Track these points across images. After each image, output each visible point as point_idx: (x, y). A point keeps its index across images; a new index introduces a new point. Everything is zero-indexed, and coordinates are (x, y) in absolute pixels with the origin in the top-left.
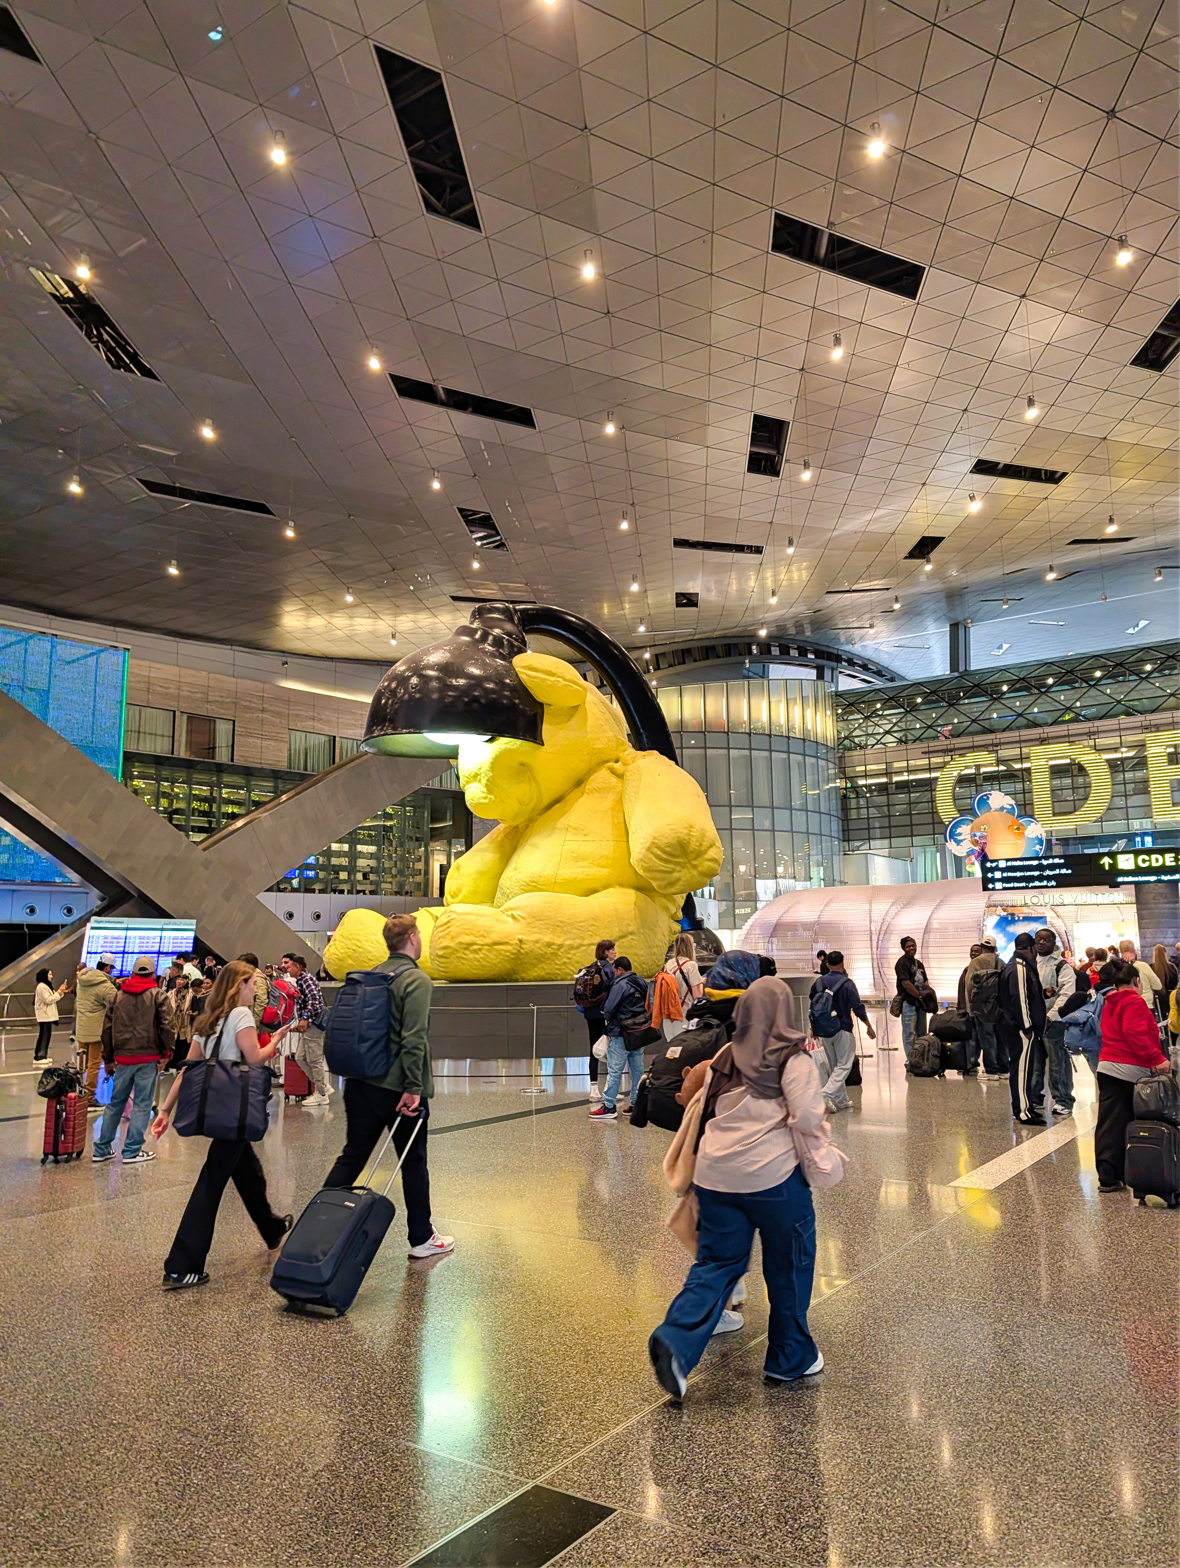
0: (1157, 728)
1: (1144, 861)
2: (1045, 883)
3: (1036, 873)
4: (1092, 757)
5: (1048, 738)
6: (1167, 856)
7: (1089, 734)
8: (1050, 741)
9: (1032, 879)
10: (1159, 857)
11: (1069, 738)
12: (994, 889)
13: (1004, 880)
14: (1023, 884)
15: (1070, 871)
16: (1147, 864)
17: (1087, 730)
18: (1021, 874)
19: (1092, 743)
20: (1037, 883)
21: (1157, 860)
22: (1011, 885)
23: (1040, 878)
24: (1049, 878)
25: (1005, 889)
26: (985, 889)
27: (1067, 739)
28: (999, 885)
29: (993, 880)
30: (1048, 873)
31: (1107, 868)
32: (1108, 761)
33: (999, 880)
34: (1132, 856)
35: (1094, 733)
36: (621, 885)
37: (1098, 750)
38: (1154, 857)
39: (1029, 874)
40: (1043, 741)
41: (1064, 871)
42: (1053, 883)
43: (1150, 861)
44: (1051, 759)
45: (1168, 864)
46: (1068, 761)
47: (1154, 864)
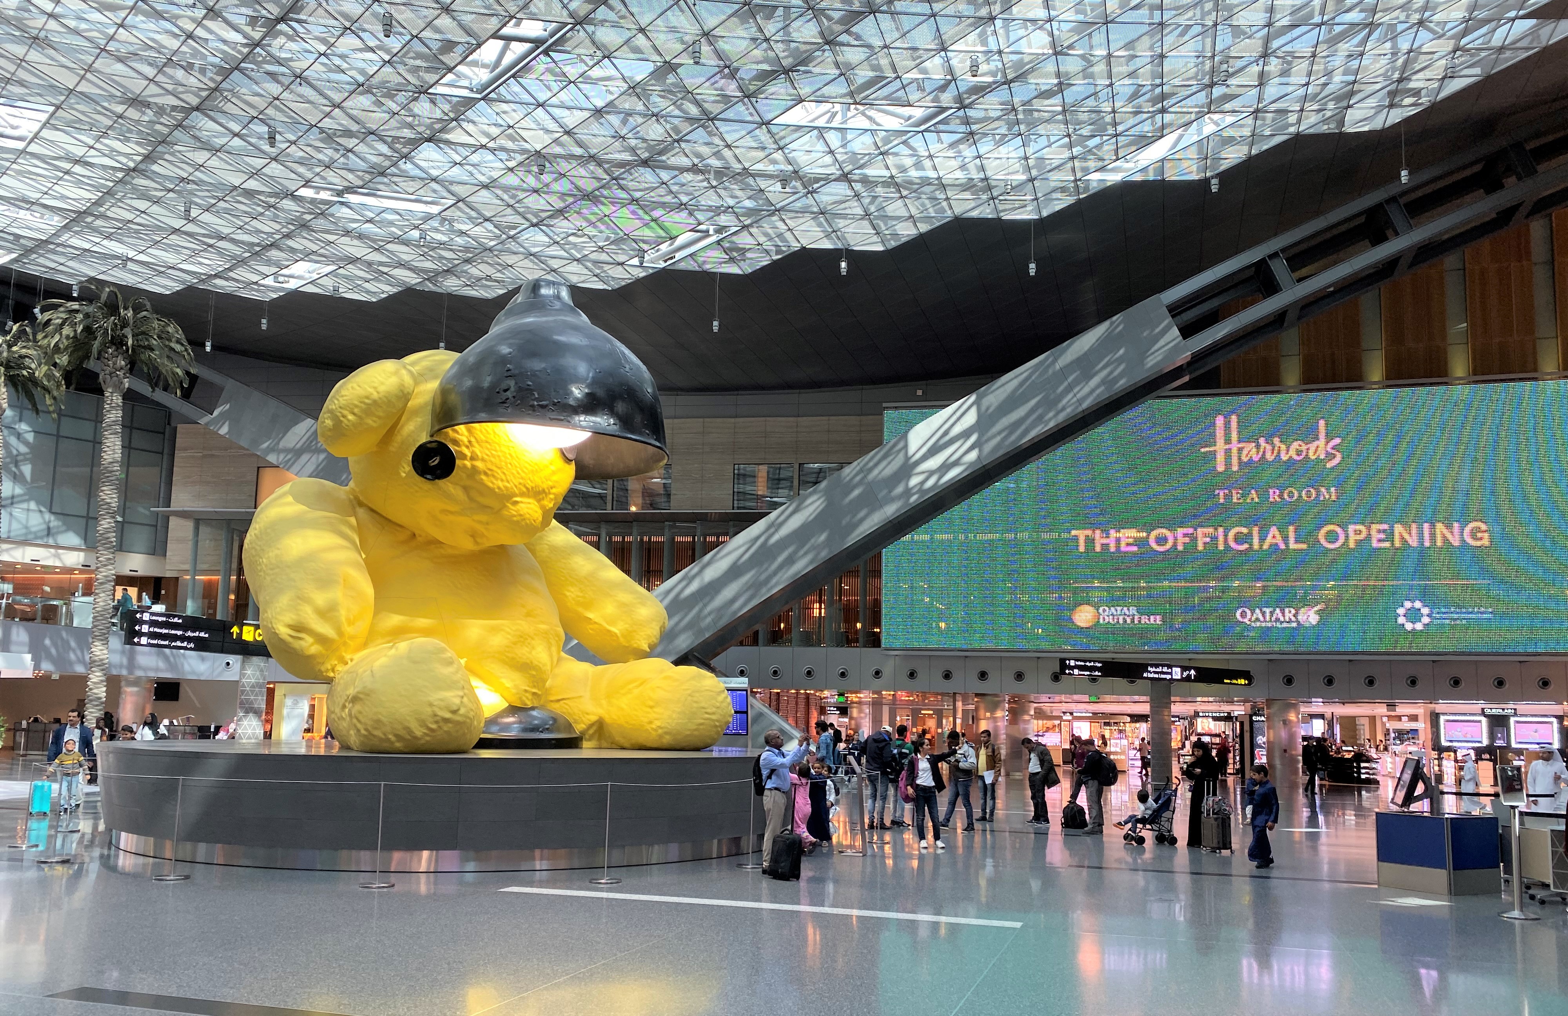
13: (148, 635)
29: (140, 634)
31: (235, 637)
41: (202, 634)
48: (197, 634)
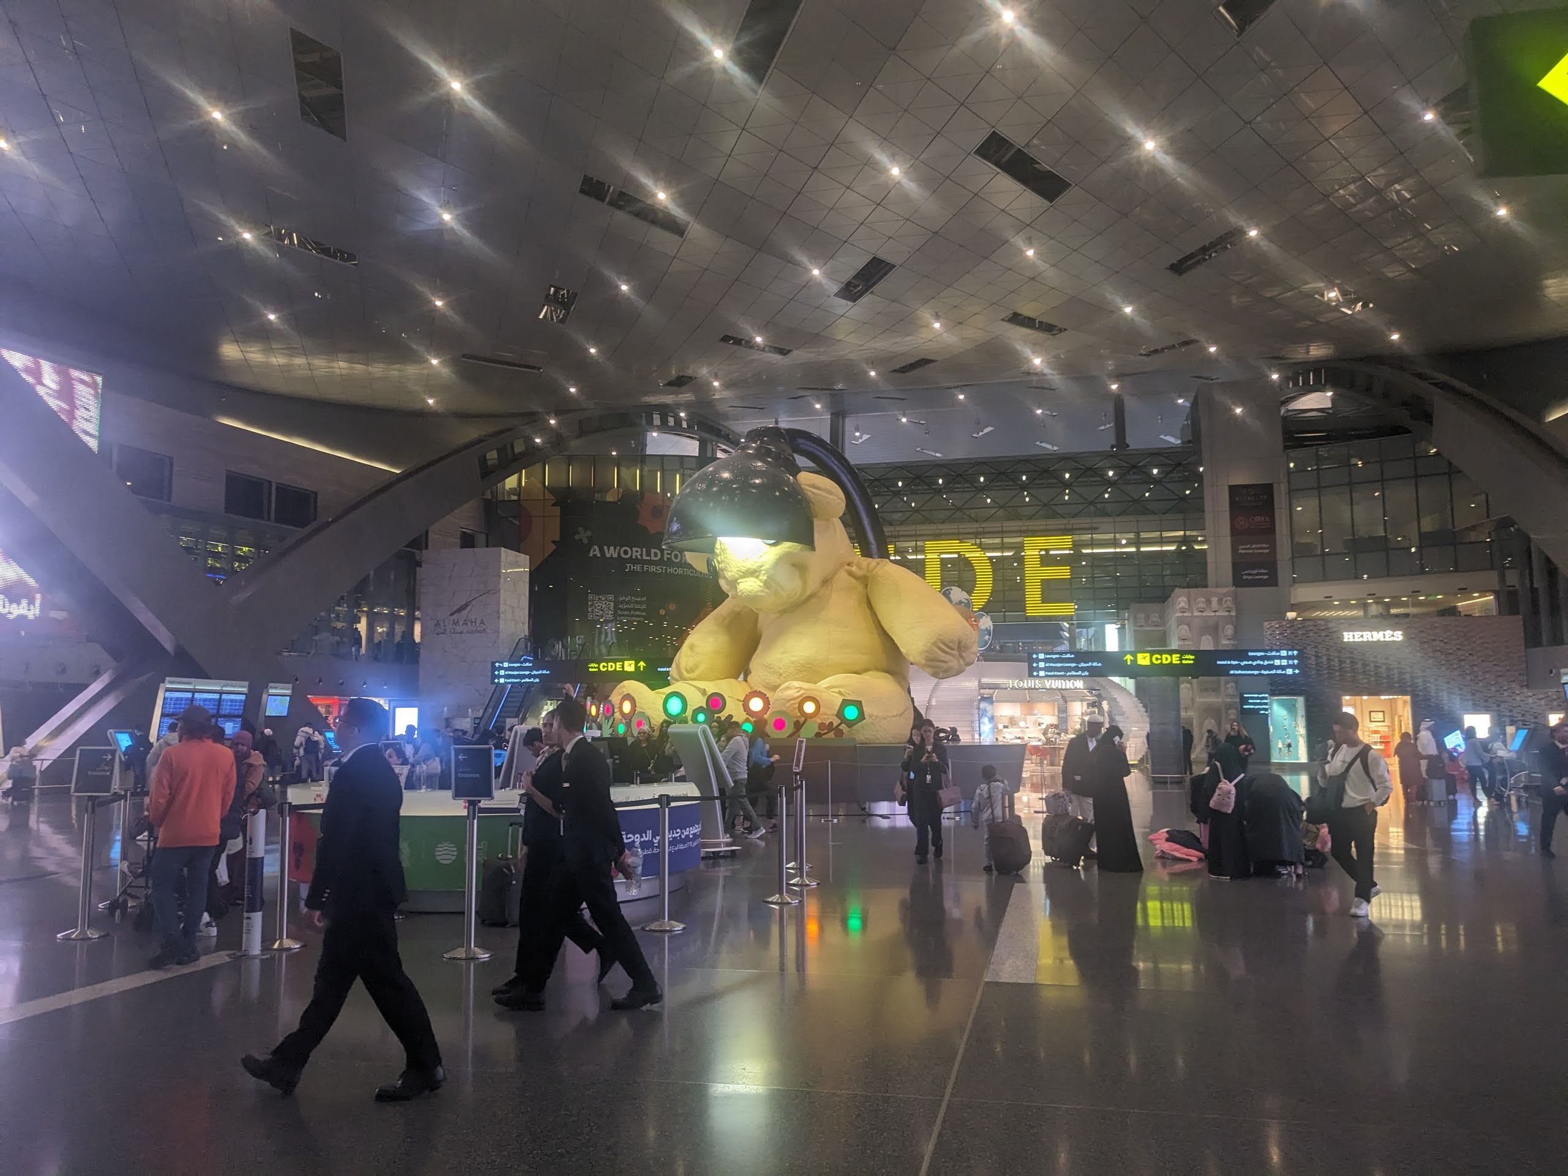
0: (1034, 533)
1: (1157, 659)
2: (1080, 673)
3: (1073, 665)
4: (978, 554)
5: (941, 534)
6: (1174, 656)
7: (977, 535)
8: (943, 537)
9: (1070, 669)
10: (1168, 656)
11: (961, 536)
12: (1038, 676)
13: (1046, 669)
14: (1062, 673)
15: (1100, 665)
16: (1159, 661)
17: (974, 530)
18: (1061, 665)
19: (978, 541)
20: (1074, 673)
21: (1167, 659)
22: (1052, 673)
23: (1076, 669)
24: (1083, 669)
25: (1047, 676)
26: (1031, 675)
27: (956, 537)
28: (1042, 673)
29: (1038, 669)
30: (1082, 665)
31: (1129, 663)
32: (991, 558)
33: (1042, 669)
34: (1148, 655)
35: (981, 533)
36: (877, 669)
37: (984, 548)
38: (1164, 656)
39: (1067, 665)
40: (937, 537)
41: (1095, 664)
42: (1086, 673)
43: (1161, 659)
44: (941, 553)
45: (1174, 662)
46: (956, 556)
47: (1164, 662)
48: (1090, 664)
